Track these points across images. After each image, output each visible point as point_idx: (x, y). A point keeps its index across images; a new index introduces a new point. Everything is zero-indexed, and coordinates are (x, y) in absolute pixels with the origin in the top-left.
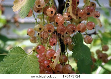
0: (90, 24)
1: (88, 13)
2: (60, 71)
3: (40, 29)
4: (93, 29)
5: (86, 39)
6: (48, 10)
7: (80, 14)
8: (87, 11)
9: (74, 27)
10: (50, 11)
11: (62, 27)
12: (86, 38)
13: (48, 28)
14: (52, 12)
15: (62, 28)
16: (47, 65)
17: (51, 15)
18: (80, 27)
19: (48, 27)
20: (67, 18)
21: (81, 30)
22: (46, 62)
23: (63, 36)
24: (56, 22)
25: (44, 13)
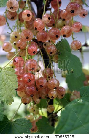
0: (76, 24)
1: (72, 11)
2: (43, 85)
3: (16, 37)
4: (80, 30)
5: (74, 45)
6: (23, 13)
7: (63, 15)
8: (70, 9)
9: (57, 31)
10: (26, 15)
11: (43, 33)
12: (73, 43)
13: (25, 35)
14: (28, 15)
15: (43, 35)
16: (28, 79)
17: (28, 19)
18: (64, 30)
19: (25, 33)
20: (48, 21)
21: (65, 33)
22: (26, 76)
23: (45, 45)
24: (35, 28)
25: (19, 20)
